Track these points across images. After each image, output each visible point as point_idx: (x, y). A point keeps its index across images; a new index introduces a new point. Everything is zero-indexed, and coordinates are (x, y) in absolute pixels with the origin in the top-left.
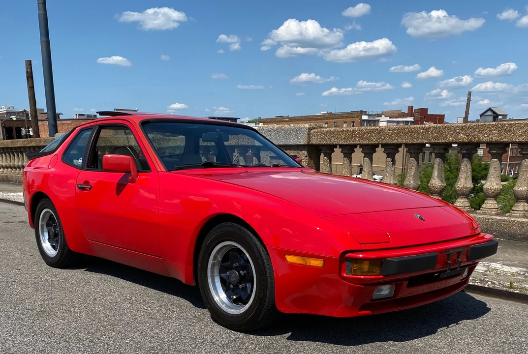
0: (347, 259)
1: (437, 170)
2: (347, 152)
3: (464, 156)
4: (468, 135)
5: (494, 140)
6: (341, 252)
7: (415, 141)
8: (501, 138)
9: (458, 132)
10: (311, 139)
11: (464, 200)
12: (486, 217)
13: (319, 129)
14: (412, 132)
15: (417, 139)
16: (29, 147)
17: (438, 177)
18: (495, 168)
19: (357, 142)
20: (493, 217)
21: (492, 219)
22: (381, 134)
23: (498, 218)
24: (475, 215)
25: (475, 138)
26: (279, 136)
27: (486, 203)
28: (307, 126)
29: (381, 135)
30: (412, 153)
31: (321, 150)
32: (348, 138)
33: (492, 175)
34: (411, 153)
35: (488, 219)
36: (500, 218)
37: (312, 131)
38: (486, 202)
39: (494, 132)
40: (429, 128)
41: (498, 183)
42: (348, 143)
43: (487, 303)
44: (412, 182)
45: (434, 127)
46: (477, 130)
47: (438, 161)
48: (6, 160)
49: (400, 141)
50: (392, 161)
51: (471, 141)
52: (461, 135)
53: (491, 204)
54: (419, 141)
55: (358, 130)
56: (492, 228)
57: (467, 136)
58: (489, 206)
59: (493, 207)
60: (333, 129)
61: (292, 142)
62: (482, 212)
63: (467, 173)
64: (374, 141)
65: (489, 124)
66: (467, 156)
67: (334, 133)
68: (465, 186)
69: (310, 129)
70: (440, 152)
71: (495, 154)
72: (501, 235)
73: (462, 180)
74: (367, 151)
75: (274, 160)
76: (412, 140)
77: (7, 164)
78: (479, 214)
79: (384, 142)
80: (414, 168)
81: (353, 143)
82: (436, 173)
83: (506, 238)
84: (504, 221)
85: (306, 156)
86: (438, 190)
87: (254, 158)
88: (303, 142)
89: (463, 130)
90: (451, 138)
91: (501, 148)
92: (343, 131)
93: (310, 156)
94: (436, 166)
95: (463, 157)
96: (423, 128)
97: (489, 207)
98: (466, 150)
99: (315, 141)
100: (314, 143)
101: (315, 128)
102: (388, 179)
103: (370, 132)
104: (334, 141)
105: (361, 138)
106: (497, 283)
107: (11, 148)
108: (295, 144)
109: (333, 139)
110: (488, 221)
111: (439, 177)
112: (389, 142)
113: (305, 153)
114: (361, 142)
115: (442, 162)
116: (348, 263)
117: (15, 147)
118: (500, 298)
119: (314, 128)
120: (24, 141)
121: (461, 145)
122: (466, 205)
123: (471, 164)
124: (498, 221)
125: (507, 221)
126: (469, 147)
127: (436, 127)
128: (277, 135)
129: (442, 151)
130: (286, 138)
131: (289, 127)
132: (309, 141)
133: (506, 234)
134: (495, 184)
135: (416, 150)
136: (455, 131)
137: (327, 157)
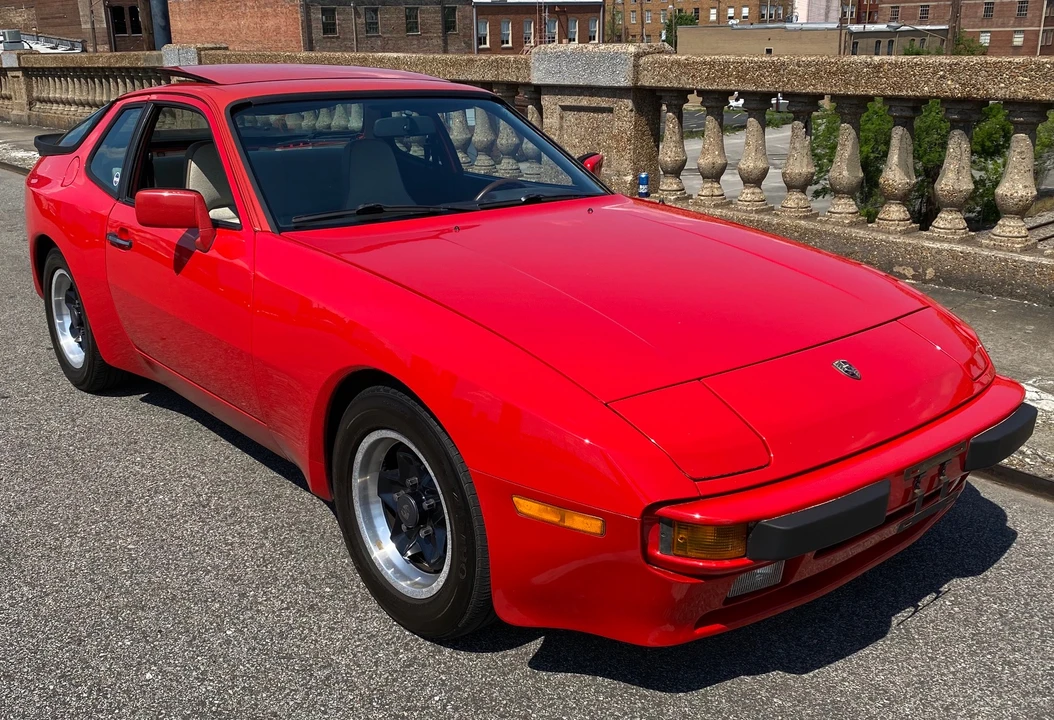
0: (661, 519)
1: (897, 151)
2: (713, 104)
3: (954, 125)
4: (964, 84)
5: (1020, 96)
6: (647, 504)
7: (851, 91)
8: (1036, 93)
9: (943, 77)
10: (641, 77)
11: (955, 216)
12: (1001, 255)
13: (657, 56)
14: (846, 72)
15: (856, 87)
16: (119, 69)
17: (899, 165)
18: (1021, 153)
19: (732, 87)
20: (1016, 256)
21: (1015, 261)
22: (782, 72)
23: (1027, 258)
24: (977, 250)
25: (978, 89)
26: (577, 66)
27: (1000, 226)
28: (632, 49)
29: (783, 76)
30: (845, 114)
31: (660, 98)
32: (714, 78)
33: (1015, 167)
34: (842, 114)
35: (1006, 260)
36: (1031, 259)
37: (642, 60)
38: (1000, 222)
39: (1021, 78)
40: (881, 65)
41: (1027, 184)
42: (715, 87)
43: (1007, 511)
44: (845, 173)
45: (890, 64)
46: (983, 73)
47: (900, 133)
48: (81, 91)
49: (820, 89)
50: (805, 127)
51: (969, 96)
52: (949, 82)
53: (1013, 227)
54: (860, 91)
55: (734, 63)
56: (1014, 279)
57: (962, 85)
58: (1007, 231)
59: (1016, 234)
60: (684, 58)
61: (603, 80)
62: (992, 243)
63: (960, 160)
64: (767, 86)
65: (1010, 62)
66: (961, 125)
67: (686, 65)
68: (955, 187)
69: (638, 56)
70: (904, 114)
71: (1021, 123)
72: (1033, 296)
73: (950, 175)
74: (753, 105)
75: (569, 113)
76: (846, 87)
77: (81, 98)
78: (987, 247)
79: (788, 89)
80: (849, 144)
81: (725, 87)
82: (894, 158)
83: (1044, 303)
84: (1041, 266)
85: (631, 111)
86: (900, 193)
87: (530, 106)
88: (624, 80)
89: (952, 71)
90: (926, 88)
91: (1034, 112)
92: (705, 63)
93: (639, 109)
94: (895, 142)
95: (953, 128)
96: (868, 65)
97: (1008, 234)
98: (958, 113)
99: (648, 80)
100: (647, 84)
101: (649, 53)
102: (797, 164)
103: (760, 66)
104: (686, 82)
105: (741, 77)
106: (1029, 452)
107: (88, 68)
108: (608, 84)
109: (684, 78)
110: (1006, 265)
111: (902, 164)
112: (797, 90)
113: (629, 103)
114: (741, 88)
115: (908, 135)
116: (663, 527)
117: (95, 68)
118: (1036, 494)
119: (645, 54)
120: (110, 57)
121: (949, 102)
122: (958, 226)
123: (970, 142)
124: (1027, 266)
125: (1046, 266)
126: (966, 107)
127: (896, 64)
128: (573, 65)
129: (908, 113)
130: (591, 72)
131: (596, 50)
132: (636, 78)
133: (1045, 293)
134: (1021, 186)
135: (852, 107)
136: (935, 73)
137: (674, 113)
